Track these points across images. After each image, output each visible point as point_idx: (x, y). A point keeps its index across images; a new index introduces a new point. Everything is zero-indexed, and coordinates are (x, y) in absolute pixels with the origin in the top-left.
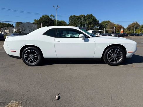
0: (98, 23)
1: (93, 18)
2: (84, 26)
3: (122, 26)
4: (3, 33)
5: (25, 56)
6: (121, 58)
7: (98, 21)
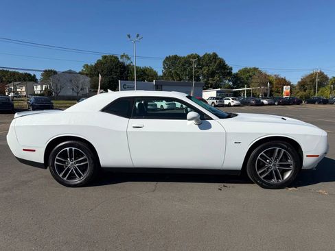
0: (230, 73)
1: (218, 61)
2: (197, 79)
3: (287, 79)
4: (12, 94)
5: (56, 163)
6: (288, 170)
7: (231, 69)
